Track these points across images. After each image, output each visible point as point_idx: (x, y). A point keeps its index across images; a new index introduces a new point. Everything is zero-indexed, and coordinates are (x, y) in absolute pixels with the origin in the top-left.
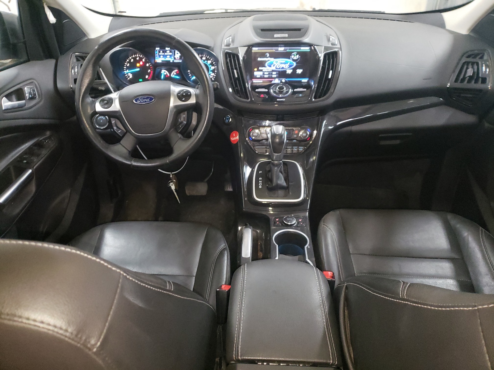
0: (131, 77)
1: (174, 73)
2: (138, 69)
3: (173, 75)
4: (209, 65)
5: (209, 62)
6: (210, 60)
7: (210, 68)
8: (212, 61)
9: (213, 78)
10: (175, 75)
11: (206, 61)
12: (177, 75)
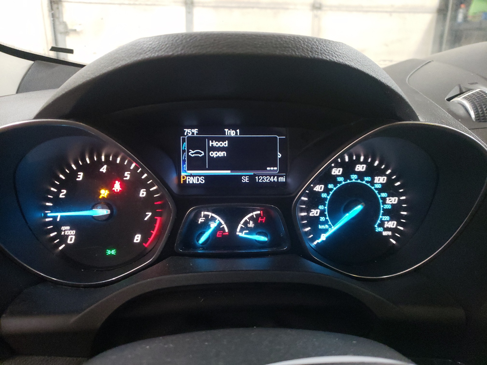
0: (71, 240)
1: (246, 223)
2: (101, 212)
3: (242, 230)
4: (380, 191)
5: (380, 180)
6: (382, 173)
7: (384, 203)
8: (389, 176)
9: (394, 237)
10: (251, 231)
11: (368, 179)
12: (259, 228)
